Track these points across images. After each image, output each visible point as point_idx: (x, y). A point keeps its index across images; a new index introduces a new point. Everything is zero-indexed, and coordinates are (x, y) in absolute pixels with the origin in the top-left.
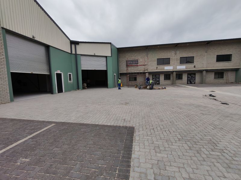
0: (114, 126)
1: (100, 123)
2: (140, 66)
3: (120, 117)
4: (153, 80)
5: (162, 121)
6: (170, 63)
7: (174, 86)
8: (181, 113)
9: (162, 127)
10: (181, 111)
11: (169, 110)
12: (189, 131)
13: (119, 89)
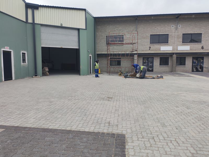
0: (94, 132)
1: (74, 128)
2: (126, 44)
3: (102, 118)
4: (144, 65)
5: (164, 125)
6: (169, 42)
7: (173, 75)
8: (189, 114)
9: (165, 135)
10: (189, 111)
11: (172, 110)
12: (205, 142)
13: (97, 76)
